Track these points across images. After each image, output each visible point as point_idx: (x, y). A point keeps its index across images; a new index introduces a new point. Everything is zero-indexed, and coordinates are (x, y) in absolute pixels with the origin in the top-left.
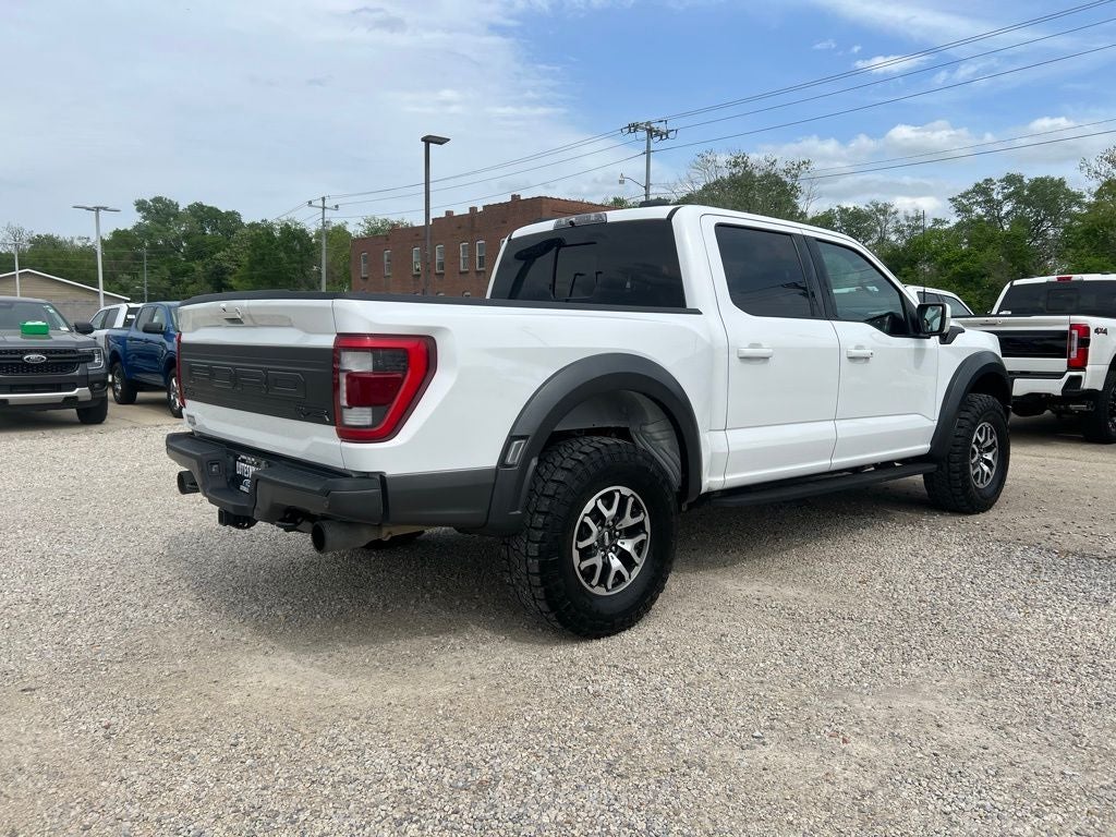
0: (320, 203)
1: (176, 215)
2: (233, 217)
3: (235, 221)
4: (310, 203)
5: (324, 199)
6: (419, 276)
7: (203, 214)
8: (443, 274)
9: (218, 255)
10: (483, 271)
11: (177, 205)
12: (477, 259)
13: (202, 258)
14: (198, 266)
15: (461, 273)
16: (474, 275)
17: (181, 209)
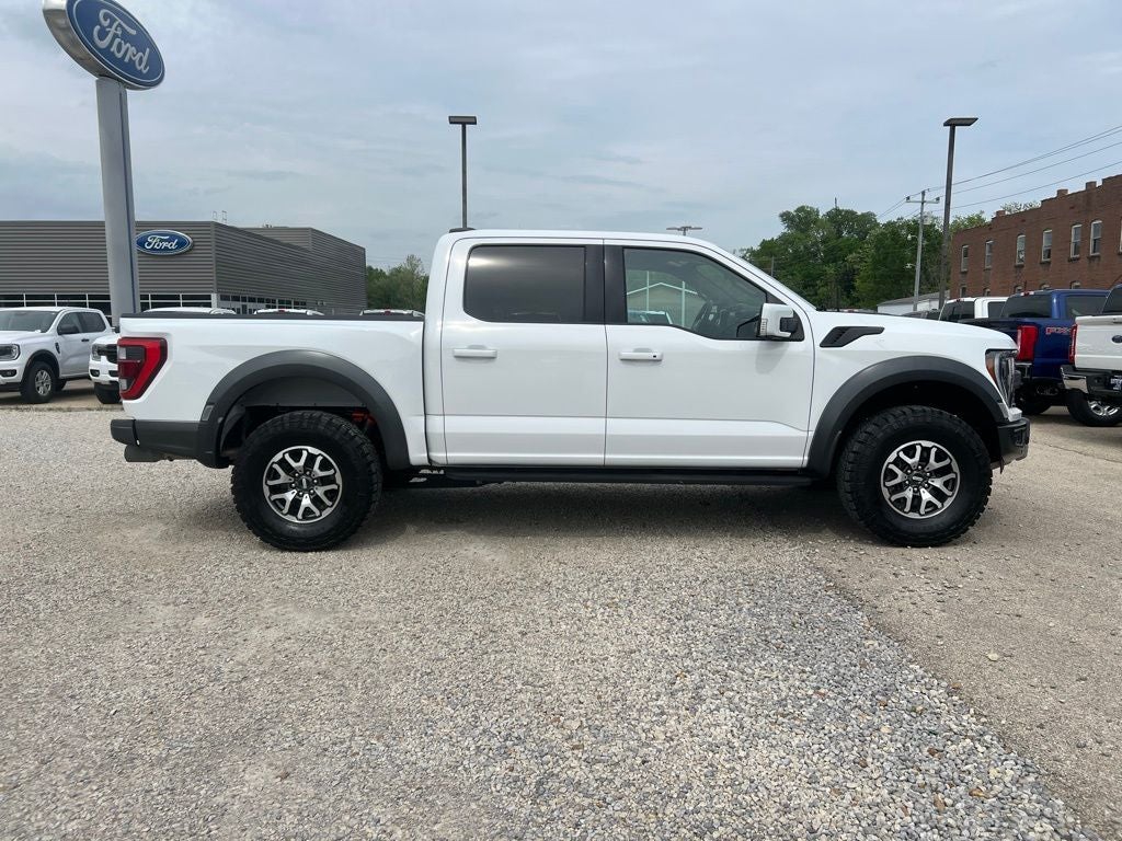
0: (920, 198)
1: (816, 221)
2: (868, 218)
3: (870, 221)
4: (908, 198)
5: (923, 193)
6: (1022, 266)
7: (840, 218)
8: (1049, 263)
9: (850, 257)
10: (1099, 257)
11: (818, 211)
12: (1092, 243)
13: (835, 261)
14: (830, 270)
15: (1070, 260)
16: (1086, 261)
17: (821, 215)
